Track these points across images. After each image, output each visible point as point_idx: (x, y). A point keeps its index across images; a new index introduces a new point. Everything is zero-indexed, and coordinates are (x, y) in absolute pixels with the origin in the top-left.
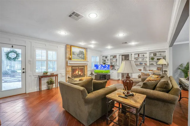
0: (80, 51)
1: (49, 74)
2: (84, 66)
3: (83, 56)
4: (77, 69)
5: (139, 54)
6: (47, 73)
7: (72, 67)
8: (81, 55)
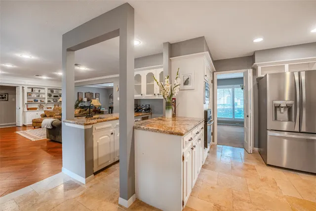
5: (32, 89)
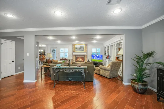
0: (81, 46)
1: (64, 58)
2: (84, 56)
3: (83, 49)
4: (79, 57)
6: (63, 58)
7: (76, 56)
8: (81, 49)
